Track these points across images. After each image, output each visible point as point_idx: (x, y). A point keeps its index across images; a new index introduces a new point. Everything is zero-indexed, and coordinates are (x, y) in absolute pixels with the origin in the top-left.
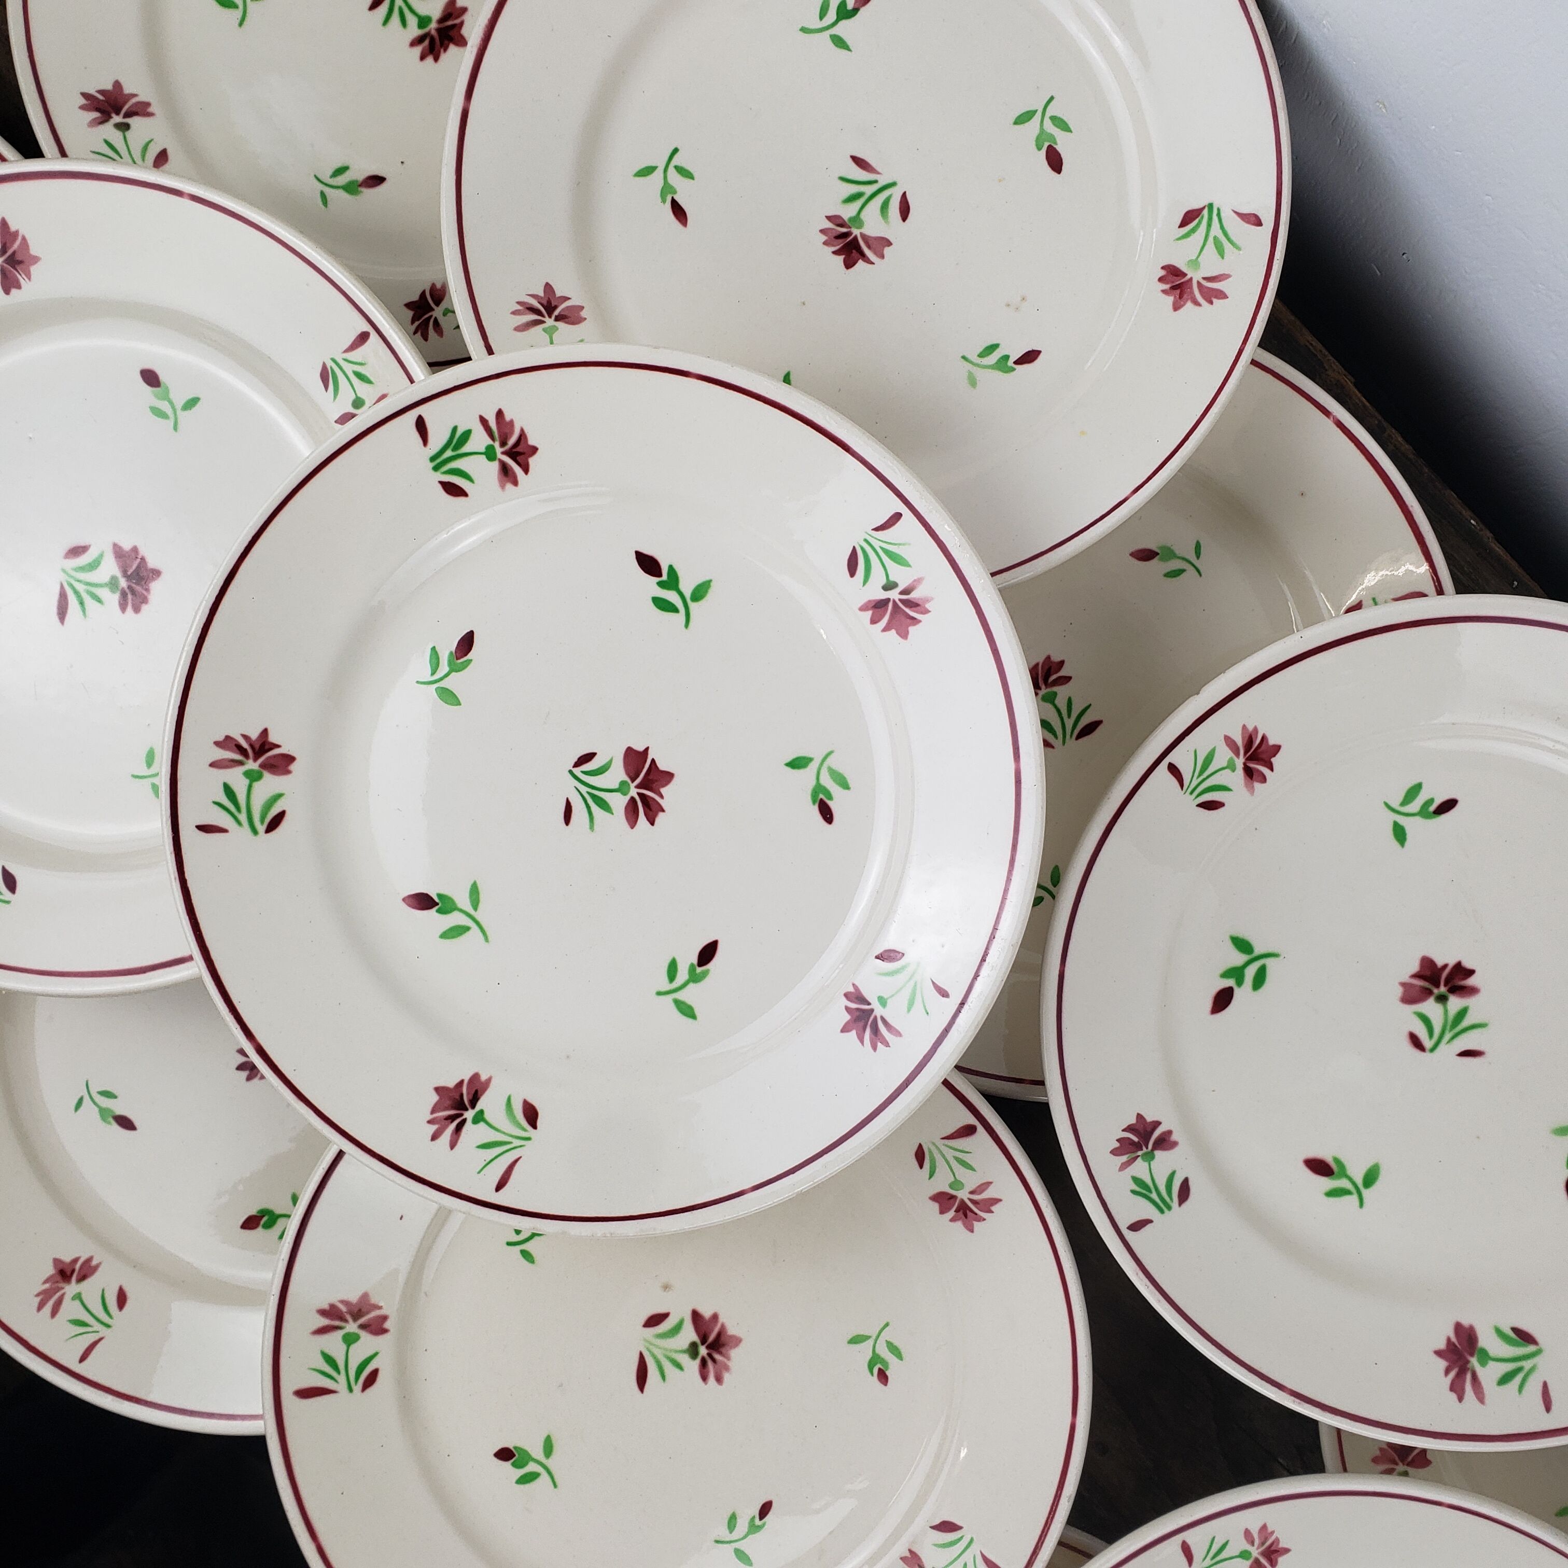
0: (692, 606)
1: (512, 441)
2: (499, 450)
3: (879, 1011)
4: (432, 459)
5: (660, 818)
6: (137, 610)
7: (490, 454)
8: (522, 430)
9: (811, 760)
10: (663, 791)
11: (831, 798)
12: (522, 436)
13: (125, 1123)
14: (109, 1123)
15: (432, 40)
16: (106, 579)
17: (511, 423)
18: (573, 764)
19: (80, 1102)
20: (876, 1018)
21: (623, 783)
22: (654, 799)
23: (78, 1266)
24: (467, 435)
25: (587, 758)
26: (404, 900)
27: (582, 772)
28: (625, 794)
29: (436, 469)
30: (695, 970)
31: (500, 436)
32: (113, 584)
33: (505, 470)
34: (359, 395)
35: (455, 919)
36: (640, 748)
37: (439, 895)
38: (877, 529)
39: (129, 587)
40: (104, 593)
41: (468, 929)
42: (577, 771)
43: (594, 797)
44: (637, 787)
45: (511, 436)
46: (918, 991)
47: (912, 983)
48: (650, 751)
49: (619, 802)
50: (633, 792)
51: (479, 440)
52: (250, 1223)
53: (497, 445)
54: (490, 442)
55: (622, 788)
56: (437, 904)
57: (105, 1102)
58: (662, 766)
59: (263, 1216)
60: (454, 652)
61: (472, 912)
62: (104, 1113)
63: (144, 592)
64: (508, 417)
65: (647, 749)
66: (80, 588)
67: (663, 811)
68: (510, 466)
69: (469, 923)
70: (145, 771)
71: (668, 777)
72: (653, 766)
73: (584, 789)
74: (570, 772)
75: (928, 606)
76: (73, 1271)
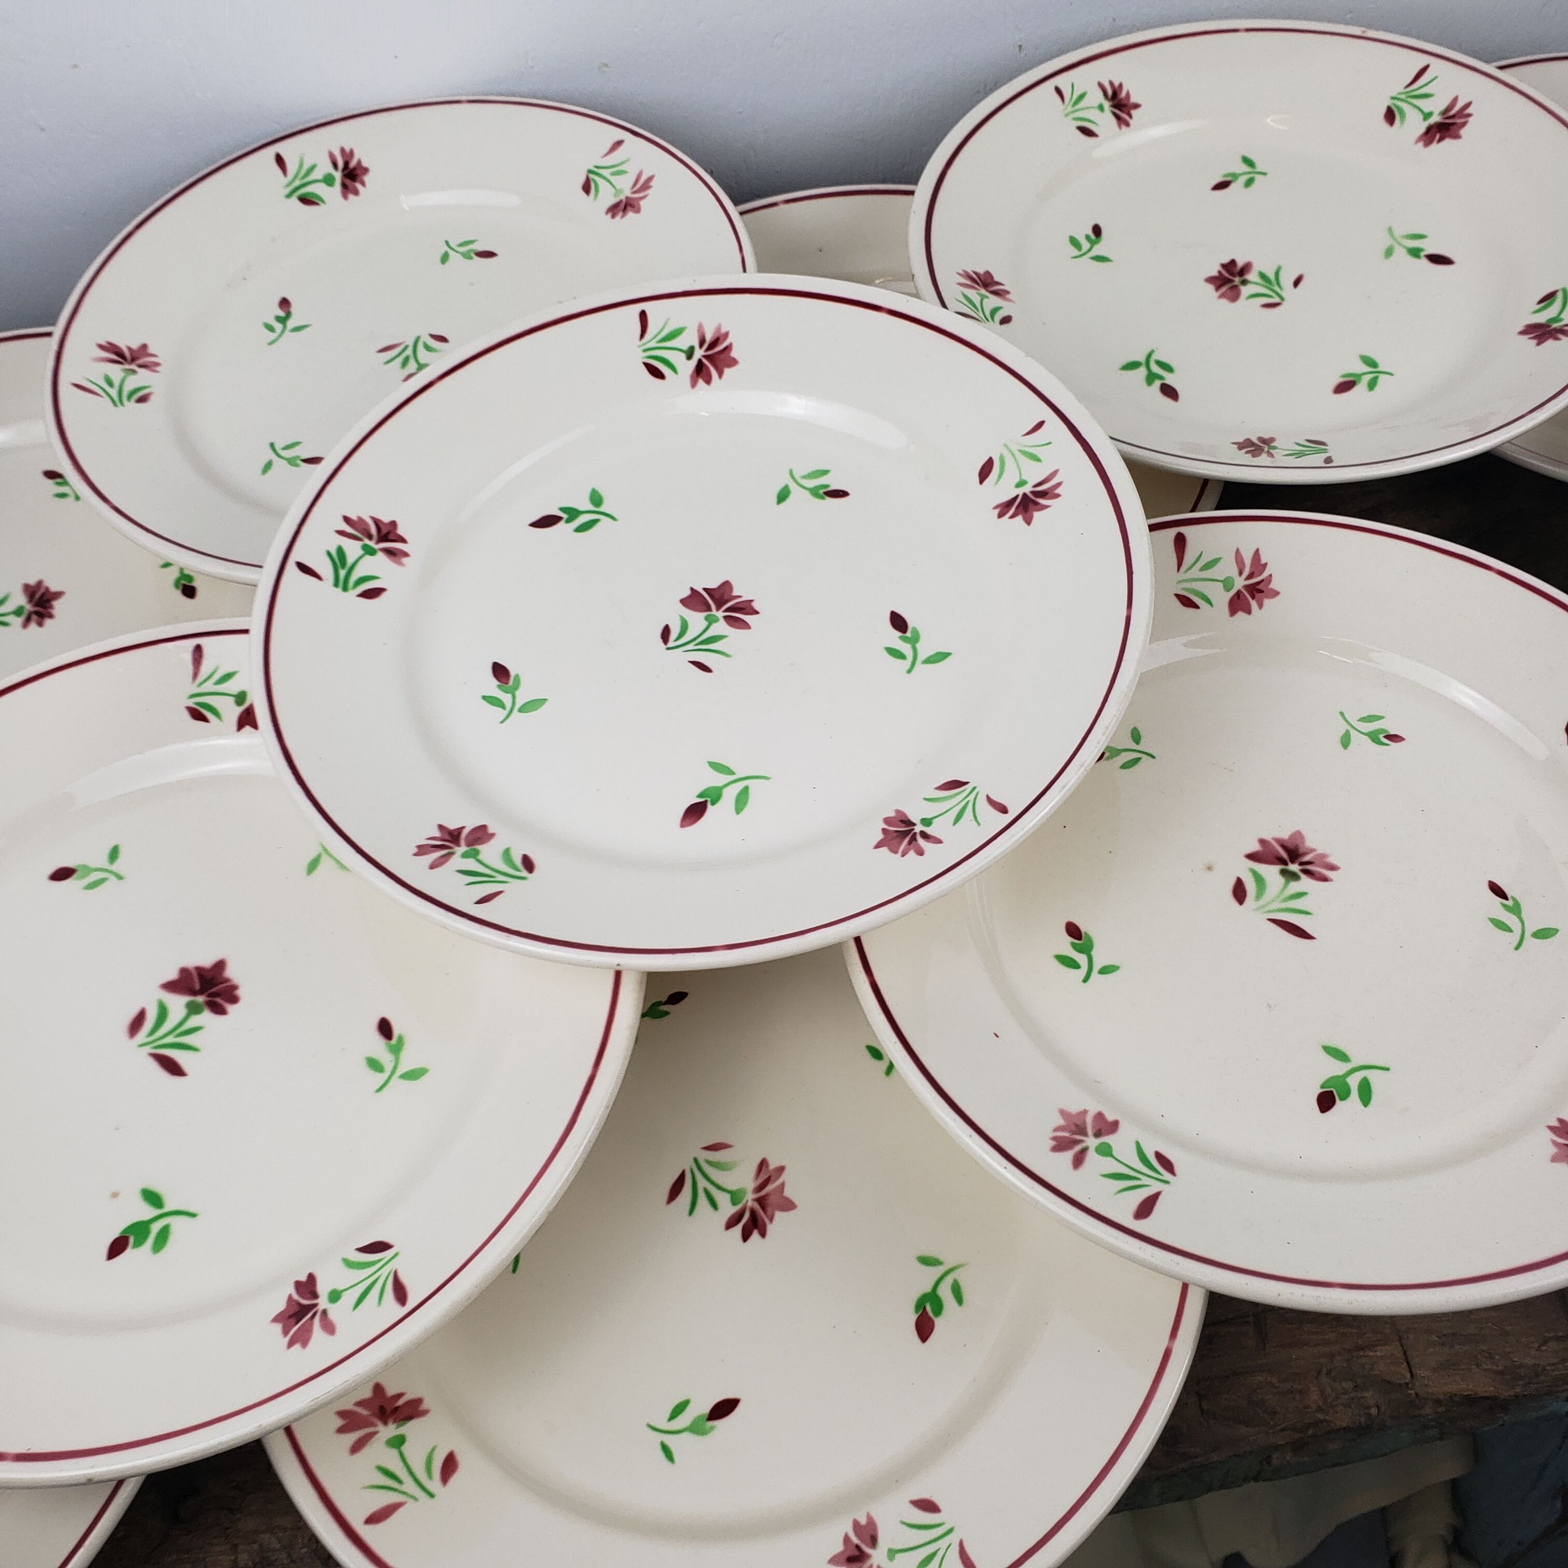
0: (602, 509)
1: (373, 530)
2: (372, 544)
3: (1027, 489)
4: (336, 584)
5: (756, 605)
6: (234, 1000)
7: (370, 551)
8: (372, 518)
9: (786, 487)
10: (735, 593)
11: (827, 486)
12: (377, 522)
13: (724, 1409)
14: (712, 1428)
15: (37, 613)
16: (183, 1012)
17: (360, 519)
18: (662, 644)
19: (666, 1449)
20: (1032, 492)
21: (706, 618)
22: (737, 603)
23: (855, 1540)
24: (340, 551)
25: (666, 634)
26: (682, 826)
27: (675, 641)
28: (717, 620)
29: (345, 589)
30: (907, 637)
31: (362, 534)
32: (193, 1009)
33: (390, 553)
34: (235, 693)
35: (730, 795)
36: (688, 593)
37: (699, 796)
38: (642, 336)
39: (209, 996)
40: (194, 1021)
41: (746, 789)
42: (671, 644)
43: (701, 643)
44: (718, 609)
45: (370, 529)
46: (1027, 449)
47: (1018, 454)
48: (695, 588)
49: (721, 627)
50: (720, 614)
51: (353, 549)
52: (924, 1329)
53: (367, 541)
54: (360, 543)
55: (711, 621)
56: (706, 801)
57: (684, 1420)
58: (714, 585)
59: (925, 1308)
60: (499, 683)
61: (732, 778)
62: (696, 1428)
63: (224, 985)
64: (354, 517)
65: (692, 589)
66: (170, 1039)
67: (752, 601)
68: (391, 548)
69: (740, 785)
70: (381, 1078)
71: (727, 585)
72: (709, 591)
73: (691, 646)
74: (668, 649)
75: (723, 330)
76: (857, 1547)
